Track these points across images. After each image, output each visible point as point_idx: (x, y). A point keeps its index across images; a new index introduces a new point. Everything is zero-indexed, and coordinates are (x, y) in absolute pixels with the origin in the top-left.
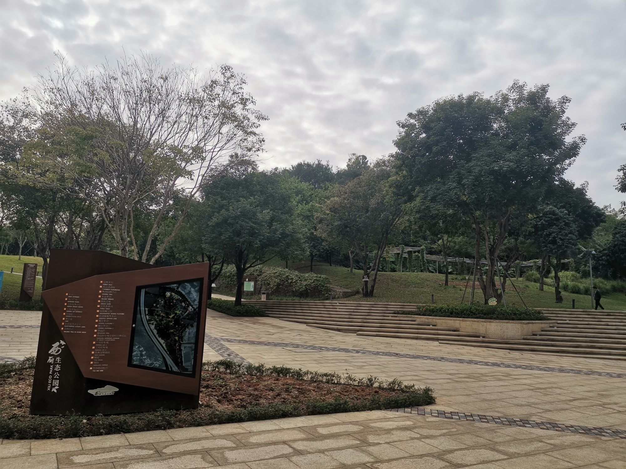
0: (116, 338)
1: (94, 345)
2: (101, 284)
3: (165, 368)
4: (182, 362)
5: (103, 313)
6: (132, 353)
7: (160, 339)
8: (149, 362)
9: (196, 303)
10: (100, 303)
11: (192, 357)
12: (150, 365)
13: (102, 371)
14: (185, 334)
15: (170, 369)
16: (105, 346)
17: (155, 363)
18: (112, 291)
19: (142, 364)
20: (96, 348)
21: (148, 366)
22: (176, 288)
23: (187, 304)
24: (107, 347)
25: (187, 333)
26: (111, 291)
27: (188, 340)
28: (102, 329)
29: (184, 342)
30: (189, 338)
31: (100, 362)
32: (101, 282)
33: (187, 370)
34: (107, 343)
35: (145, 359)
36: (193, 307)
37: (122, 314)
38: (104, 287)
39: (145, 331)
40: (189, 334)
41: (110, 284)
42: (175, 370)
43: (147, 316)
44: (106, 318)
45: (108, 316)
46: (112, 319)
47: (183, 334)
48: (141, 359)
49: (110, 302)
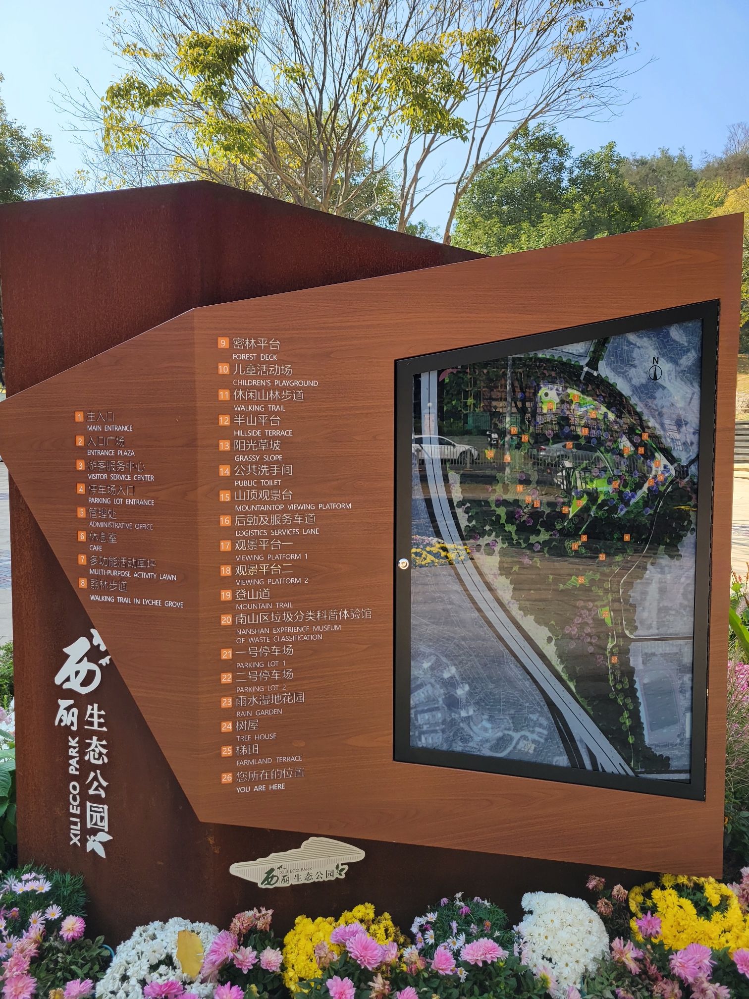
0: (327, 628)
1: (228, 666)
2: (225, 356)
3: (562, 761)
4: (637, 727)
5: (249, 503)
6: (408, 693)
7: (529, 623)
8: (489, 735)
9: (689, 434)
10: (233, 452)
11: (684, 701)
12: (493, 748)
13: (281, 786)
14: (644, 593)
15: (588, 765)
16: (280, 670)
17: (516, 736)
18: (282, 389)
19: (458, 747)
20: (241, 679)
21: (486, 752)
22: (583, 362)
23: (644, 444)
24: (289, 674)
25: (653, 590)
26: (274, 388)
27: (661, 624)
28: (257, 588)
29: (641, 632)
30: (662, 610)
31: (267, 748)
32: (223, 343)
33: (663, 764)
34: (289, 650)
35: (468, 719)
36: (672, 459)
37: (342, 506)
38: (238, 368)
39: (457, 587)
40: (662, 591)
41: (267, 350)
42: (609, 768)
43: (460, 512)
44: (270, 527)
45: (275, 520)
46: (295, 532)
47: (635, 594)
48: (453, 723)
49: (276, 446)
